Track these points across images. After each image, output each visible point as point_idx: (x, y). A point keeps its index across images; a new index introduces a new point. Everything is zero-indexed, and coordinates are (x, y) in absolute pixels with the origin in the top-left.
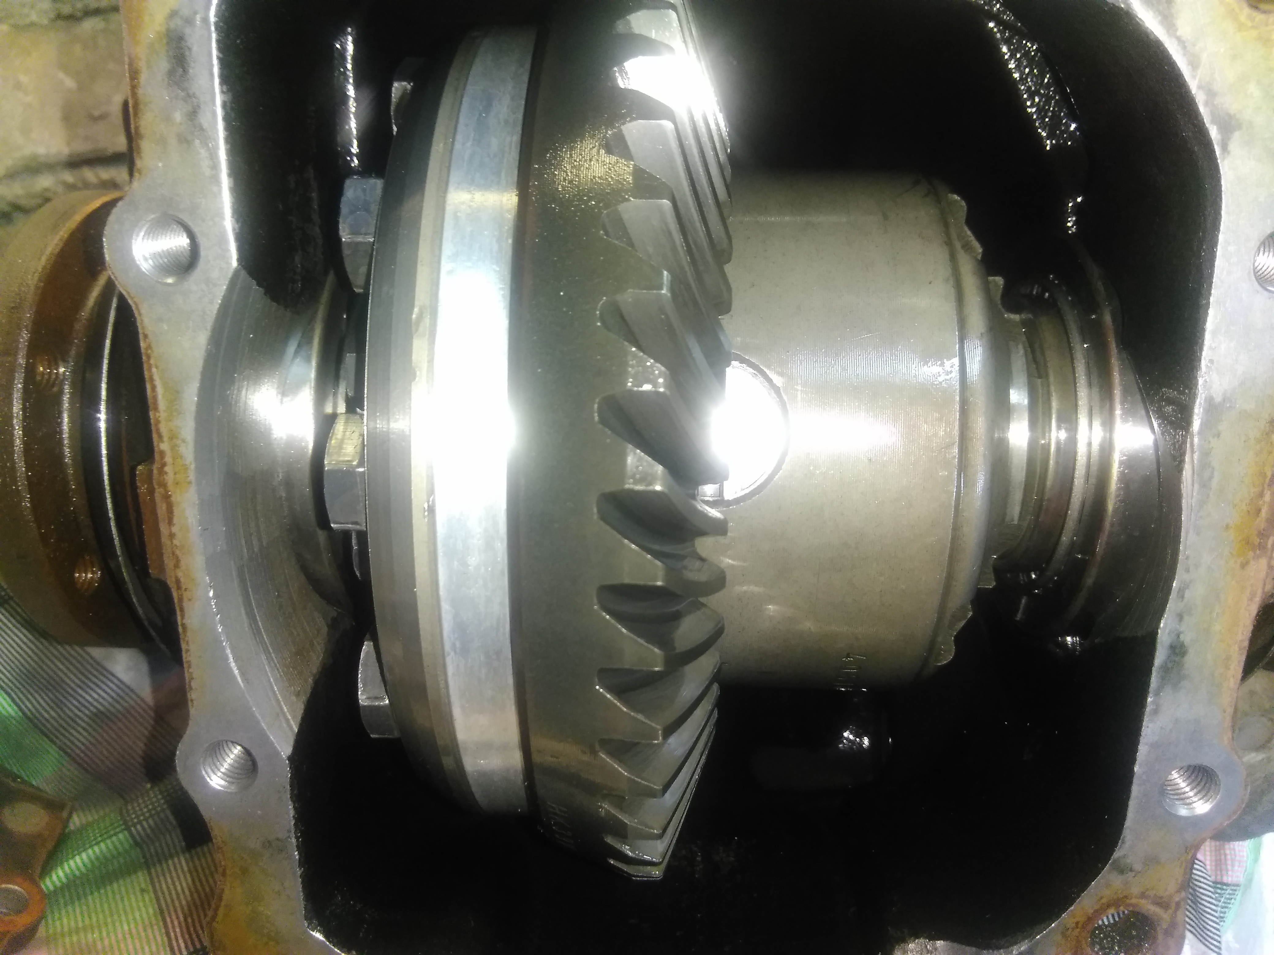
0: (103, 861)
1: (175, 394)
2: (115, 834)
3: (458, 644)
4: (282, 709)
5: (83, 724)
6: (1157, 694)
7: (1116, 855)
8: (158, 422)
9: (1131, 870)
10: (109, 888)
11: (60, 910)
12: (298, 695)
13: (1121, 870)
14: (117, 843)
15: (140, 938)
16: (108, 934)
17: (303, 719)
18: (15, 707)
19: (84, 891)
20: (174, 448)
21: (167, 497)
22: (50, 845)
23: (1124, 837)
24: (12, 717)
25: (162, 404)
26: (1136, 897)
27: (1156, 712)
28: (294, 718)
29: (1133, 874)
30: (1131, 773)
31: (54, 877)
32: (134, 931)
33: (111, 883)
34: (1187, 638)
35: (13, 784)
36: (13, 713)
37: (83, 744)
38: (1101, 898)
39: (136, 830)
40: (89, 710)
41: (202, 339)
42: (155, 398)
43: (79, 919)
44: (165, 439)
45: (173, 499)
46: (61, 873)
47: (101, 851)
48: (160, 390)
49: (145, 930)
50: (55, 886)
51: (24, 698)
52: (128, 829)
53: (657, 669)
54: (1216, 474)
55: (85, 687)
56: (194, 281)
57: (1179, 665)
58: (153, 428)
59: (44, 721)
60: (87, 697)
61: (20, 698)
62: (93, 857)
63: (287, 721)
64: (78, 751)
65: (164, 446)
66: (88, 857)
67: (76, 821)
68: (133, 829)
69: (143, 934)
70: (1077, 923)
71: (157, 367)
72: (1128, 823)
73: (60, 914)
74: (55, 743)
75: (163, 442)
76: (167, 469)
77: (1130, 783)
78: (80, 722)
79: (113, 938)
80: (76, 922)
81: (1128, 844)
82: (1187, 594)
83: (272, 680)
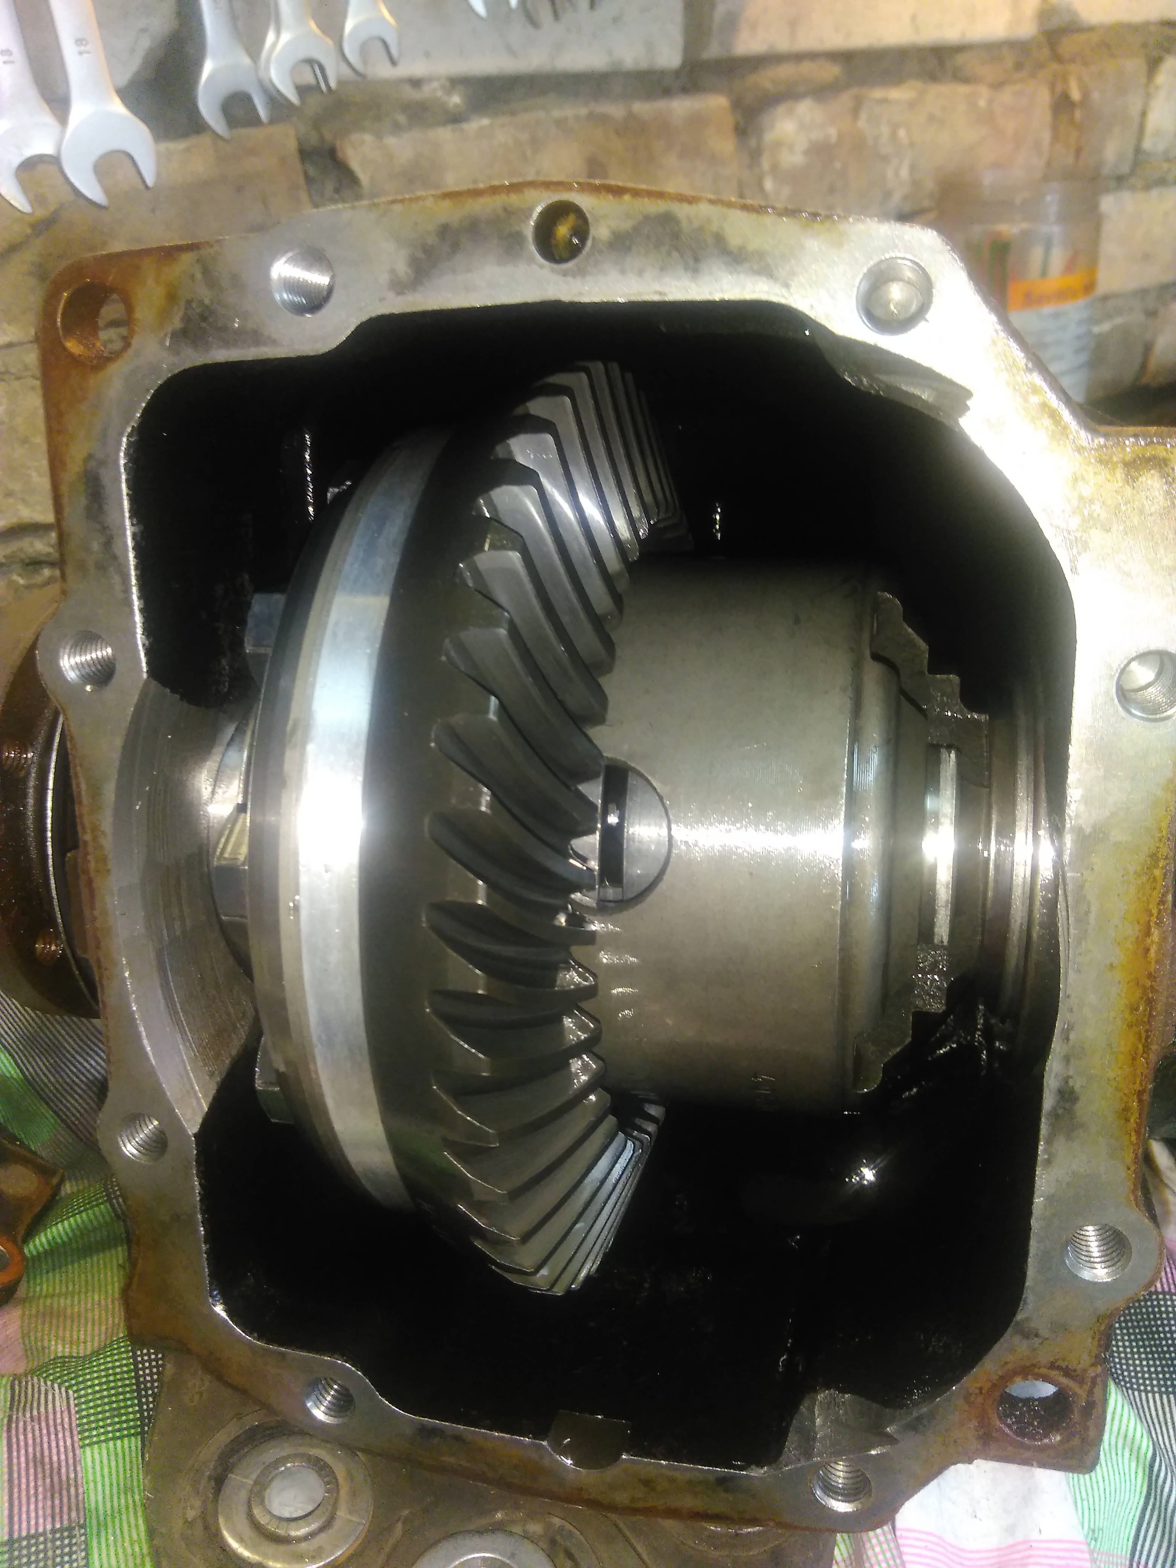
0: (82, 1232)
1: (96, 791)
2: (97, 1205)
3: (324, 1037)
4: (193, 1088)
5: (79, 1091)
6: (1049, 1142)
7: (1019, 1317)
8: (81, 816)
9: (1037, 1335)
10: (89, 1260)
11: (41, 1274)
12: (212, 1075)
13: (1027, 1334)
14: (98, 1213)
15: (107, 1311)
16: (79, 1302)
17: (215, 1099)
18: (18, 1071)
19: (66, 1260)
20: (95, 838)
21: (90, 882)
22: (37, 1209)
23: (1026, 1297)
24: (15, 1079)
25: (85, 799)
26: (1045, 1367)
27: (1048, 1162)
28: (205, 1096)
29: (1040, 1341)
30: (1029, 1228)
31: (37, 1241)
32: (103, 1302)
33: (91, 1256)
34: (1077, 1084)
35: (9, 1146)
36: (15, 1076)
37: (79, 1112)
38: (1006, 1363)
39: (118, 1203)
40: (86, 1077)
41: (118, 742)
42: (79, 793)
43: (58, 1287)
44: (88, 831)
45: (95, 885)
46: (44, 1240)
47: (83, 1221)
48: (83, 787)
49: (113, 1303)
50: (38, 1252)
51: (26, 1061)
52: (109, 1200)
53: (484, 1074)
54: (1093, 909)
55: (84, 1055)
56: (110, 692)
57: (1070, 1112)
58: (78, 820)
59: (43, 1086)
60: (86, 1064)
61: (23, 1062)
62: (74, 1226)
63: (197, 1098)
64: (73, 1119)
65: (88, 837)
66: (70, 1224)
67: (68, 1188)
68: (114, 1201)
69: (110, 1307)
70: (981, 1389)
71: (81, 766)
72: (1028, 1283)
73: (41, 1279)
74: (51, 1108)
75: (86, 833)
76: (89, 857)
77: (1027, 1238)
78: (76, 1088)
79: (83, 1306)
80: (54, 1289)
81: (1030, 1306)
82: (1072, 1036)
83: (185, 1058)
